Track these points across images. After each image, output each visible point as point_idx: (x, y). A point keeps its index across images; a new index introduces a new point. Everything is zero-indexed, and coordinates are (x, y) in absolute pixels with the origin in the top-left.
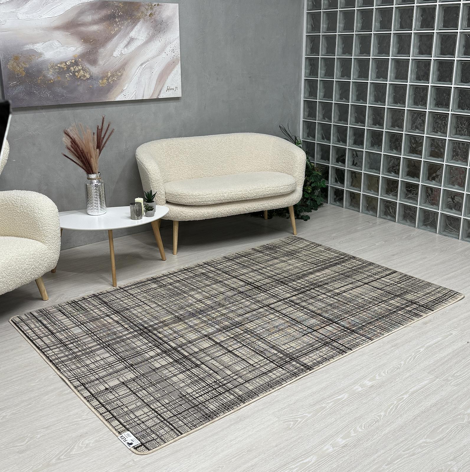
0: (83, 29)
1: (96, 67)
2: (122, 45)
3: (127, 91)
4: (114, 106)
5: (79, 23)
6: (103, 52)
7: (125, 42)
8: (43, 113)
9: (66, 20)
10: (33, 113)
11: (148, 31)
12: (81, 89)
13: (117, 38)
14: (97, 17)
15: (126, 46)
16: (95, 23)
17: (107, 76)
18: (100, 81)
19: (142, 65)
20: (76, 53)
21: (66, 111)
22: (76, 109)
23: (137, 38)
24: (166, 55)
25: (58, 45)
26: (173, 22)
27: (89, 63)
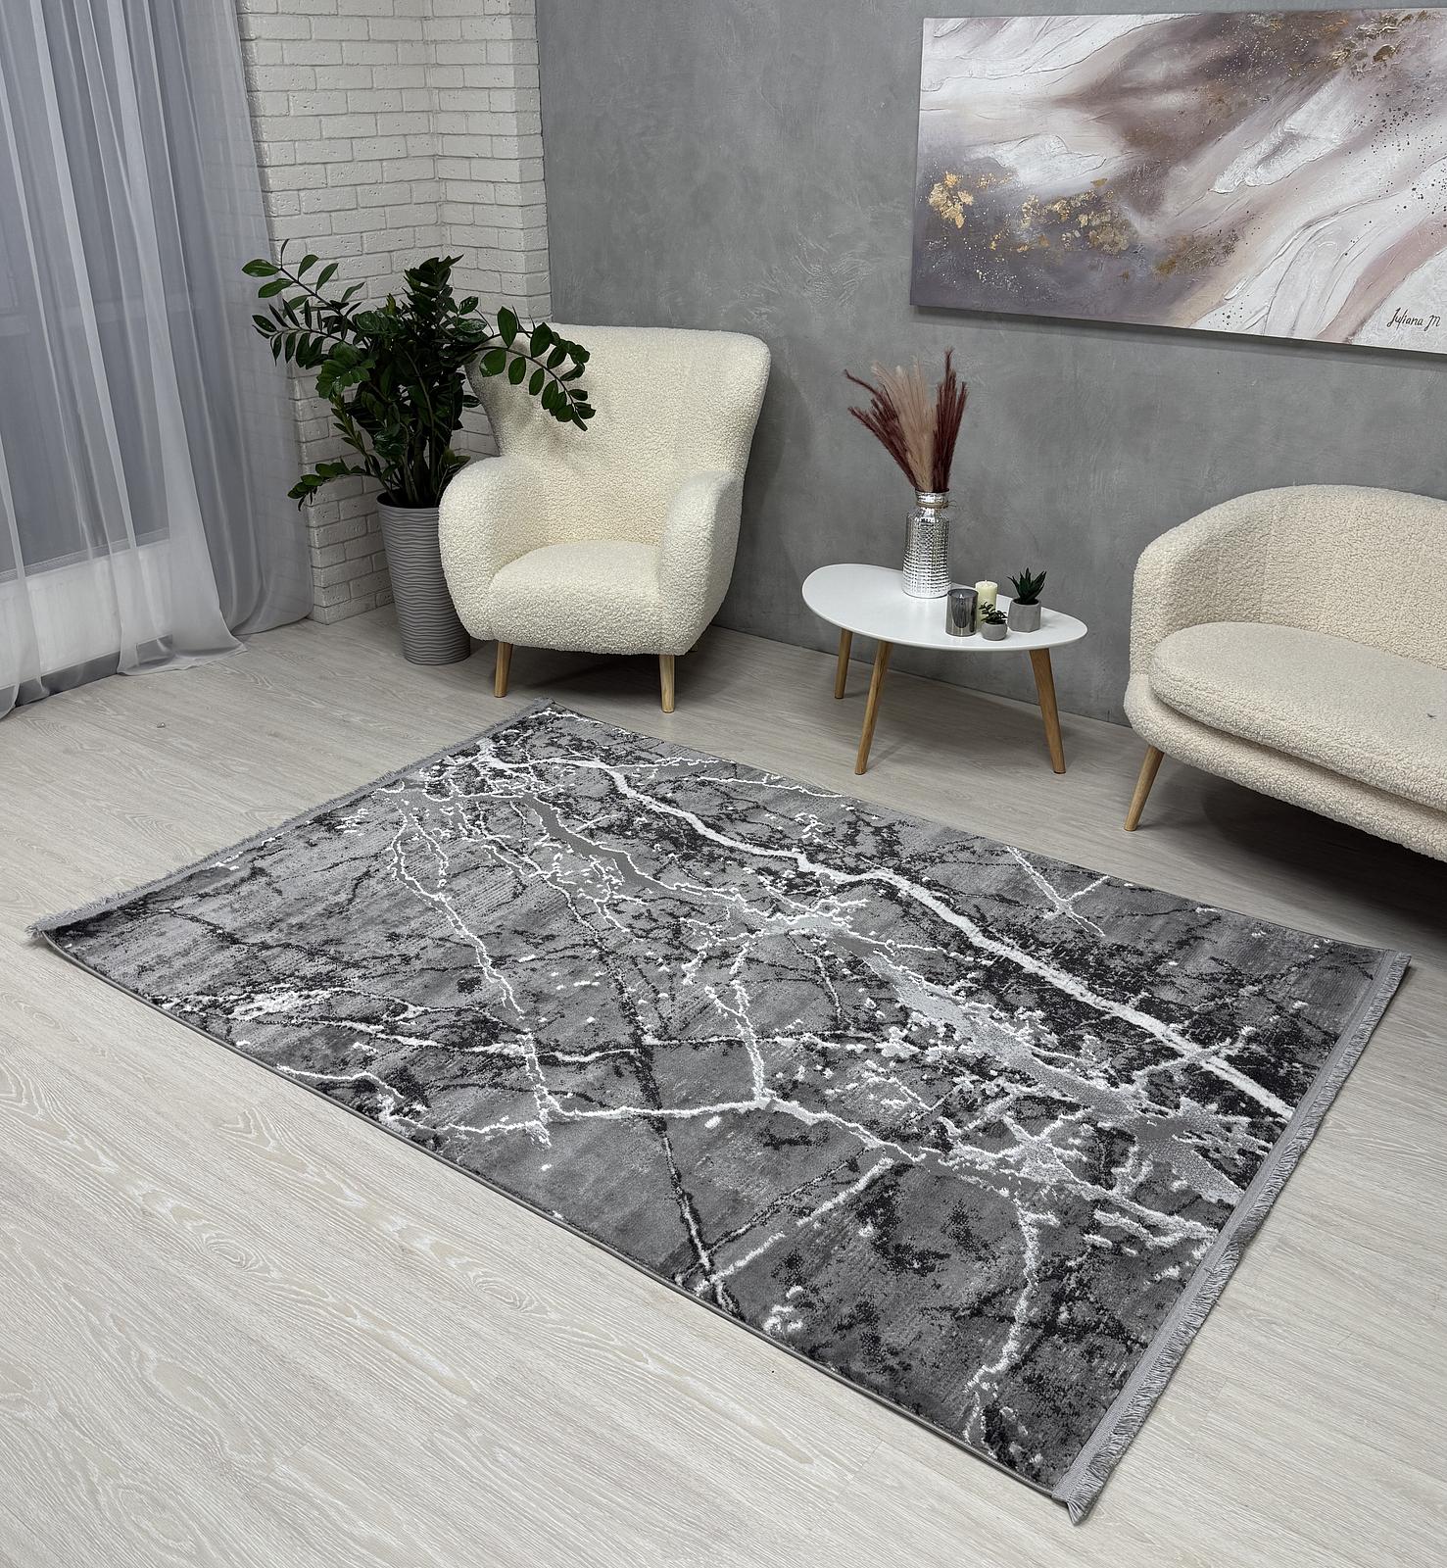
0: (1133, 104)
1: (1151, 220)
2: (1251, 156)
3: (1238, 304)
4: (1199, 343)
5: (1128, 85)
6: (1186, 174)
7: (1264, 146)
8: (1001, 332)
9: (1089, 77)
10: (977, 327)
11: (1362, 110)
12: (1096, 278)
14: (1182, 66)
15: (1267, 159)
16: (1169, 85)
19: (1308, 226)
20: (1101, 174)
21: (1055, 335)
22: (1085, 336)
23: (1315, 134)
24: (1415, 197)
25: (1057, 150)
27: (1134, 207)
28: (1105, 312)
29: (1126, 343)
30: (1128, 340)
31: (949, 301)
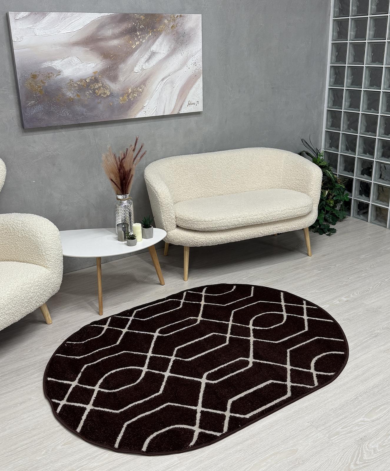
0: (102, 44)
1: (116, 84)
2: (143, 60)
3: (148, 108)
4: (134, 122)
5: (99, 38)
6: (124, 67)
7: (146, 56)
8: (63, 132)
9: (84, 35)
11: (171, 44)
12: (101, 107)
13: (138, 52)
14: (117, 30)
15: (148, 60)
16: (113, 37)
17: (127, 93)
18: (121, 98)
19: (163, 80)
20: (95, 70)
21: (86, 130)
22: (96, 128)
23: (160, 51)
24: (188, 68)
25: (77, 62)
26: (195, 34)
27: (109, 80)
28: (106, 117)
29: (111, 127)
30: (112, 126)
31: (43, 124)
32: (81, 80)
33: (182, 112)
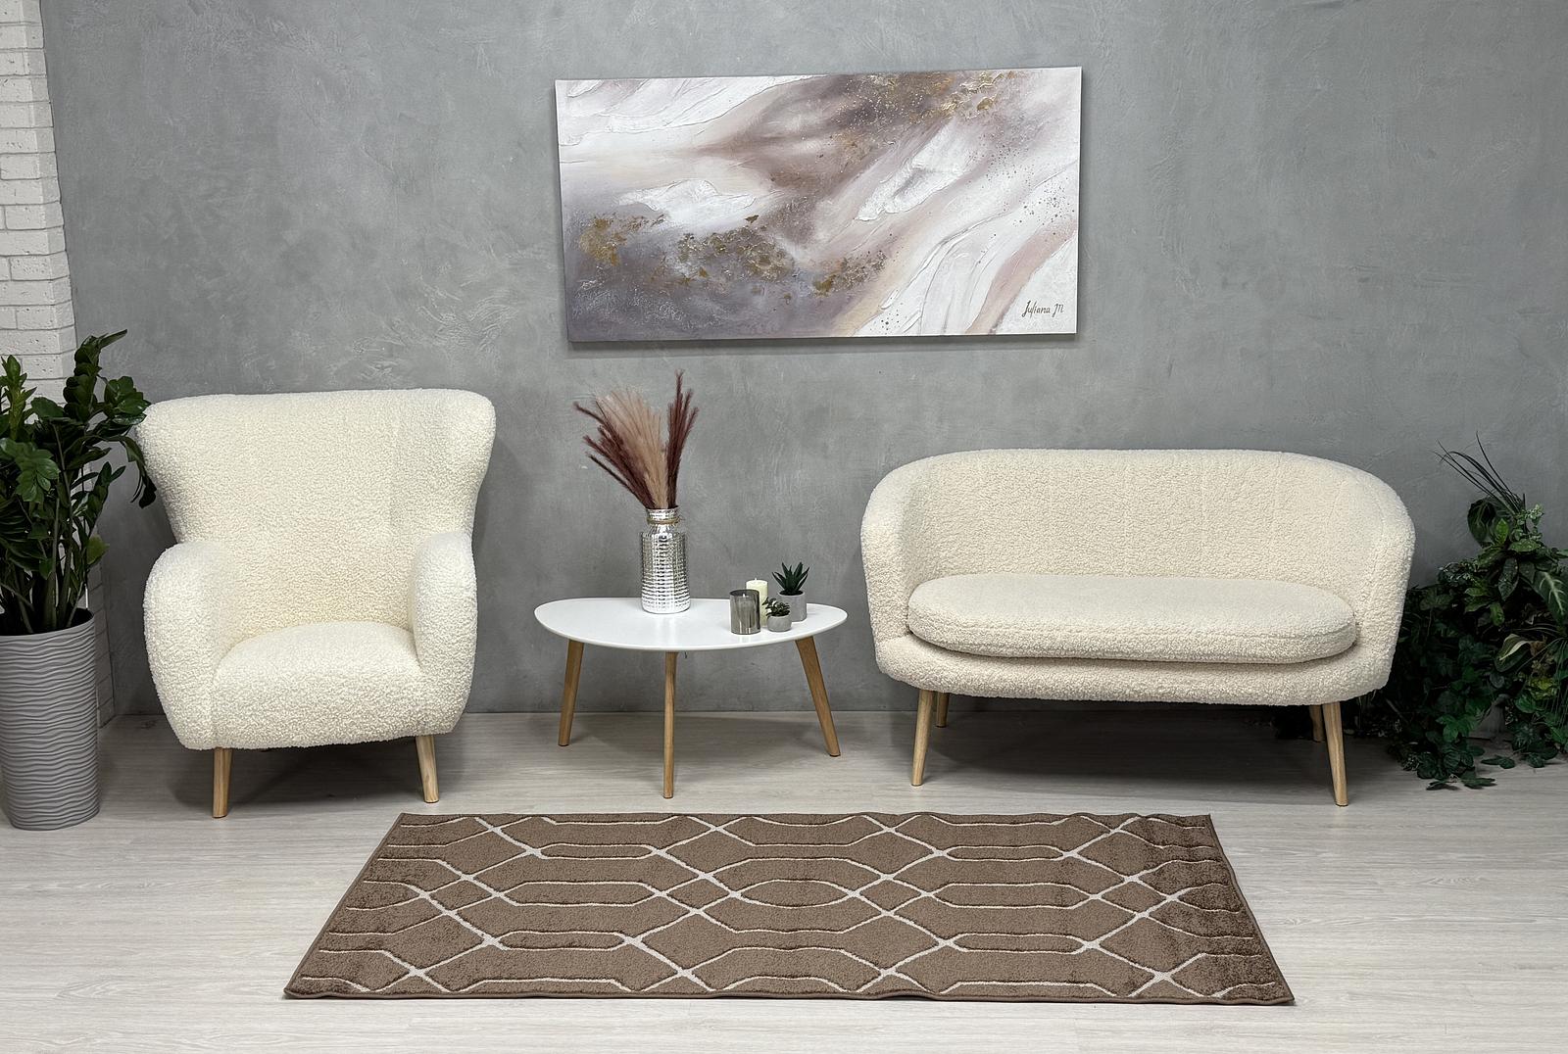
0: (774, 151)
1: (805, 248)
2: (888, 189)
3: (894, 312)
4: (860, 349)
5: (769, 135)
6: (833, 209)
7: (897, 181)
9: (731, 129)
10: (640, 357)
11: (974, 148)
12: (760, 301)
14: (815, 118)
15: (901, 191)
16: (807, 134)
19: (945, 242)
20: (753, 212)
21: (722, 356)
23: (938, 168)
24: (1028, 213)
25: (708, 193)
26: (1057, 120)
27: (788, 237)
28: (772, 330)
30: (792, 354)
31: (612, 335)
32: (715, 238)
33: (1003, 330)
